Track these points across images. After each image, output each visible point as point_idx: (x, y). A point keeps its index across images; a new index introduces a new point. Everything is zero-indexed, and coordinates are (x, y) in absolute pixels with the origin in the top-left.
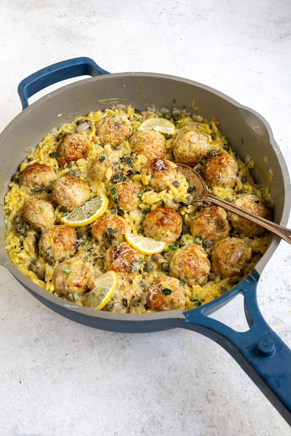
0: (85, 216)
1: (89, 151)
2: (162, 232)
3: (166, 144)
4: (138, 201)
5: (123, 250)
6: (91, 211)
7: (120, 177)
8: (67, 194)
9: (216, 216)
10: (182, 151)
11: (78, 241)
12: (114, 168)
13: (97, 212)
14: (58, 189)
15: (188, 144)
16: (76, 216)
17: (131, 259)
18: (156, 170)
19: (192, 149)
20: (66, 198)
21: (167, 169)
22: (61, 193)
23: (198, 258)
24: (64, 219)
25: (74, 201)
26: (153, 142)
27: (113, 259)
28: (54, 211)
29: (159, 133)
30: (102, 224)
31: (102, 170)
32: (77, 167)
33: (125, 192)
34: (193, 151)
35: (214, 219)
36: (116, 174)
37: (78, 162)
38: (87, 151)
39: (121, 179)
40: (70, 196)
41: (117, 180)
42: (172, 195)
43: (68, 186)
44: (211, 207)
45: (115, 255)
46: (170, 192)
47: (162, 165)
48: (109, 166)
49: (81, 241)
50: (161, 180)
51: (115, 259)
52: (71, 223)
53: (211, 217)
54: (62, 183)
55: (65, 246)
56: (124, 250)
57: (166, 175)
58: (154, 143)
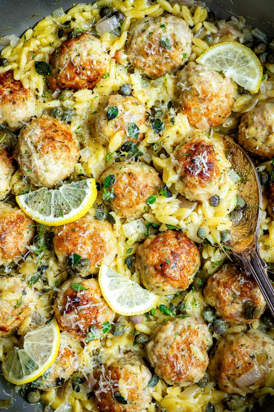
0: (53, 209)
1: (102, 80)
2: (157, 285)
3: (233, 104)
4: (145, 207)
5: (83, 303)
6: (63, 205)
7: (133, 149)
8: (33, 166)
9: (248, 297)
10: (251, 137)
11: (28, 247)
12: (128, 134)
13: (71, 213)
14: (23, 149)
15: (265, 132)
16: (40, 202)
17: (91, 321)
18: (190, 172)
19: (269, 143)
20: (31, 170)
21: (209, 177)
22: (25, 159)
23: (190, 357)
24: (21, 200)
25: (41, 179)
26: (211, 100)
27: (65, 312)
28: (13, 175)
29: (229, 80)
30: (71, 239)
31: (106, 133)
32: (73, 102)
33: (126, 191)
34: (269, 146)
35: (244, 301)
36: (129, 142)
37: (77, 94)
38: (97, 78)
39: (134, 153)
40: (38, 170)
41: (126, 154)
42: (201, 217)
43: (38, 154)
44: (248, 281)
45: (69, 306)
46: (200, 211)
47: (204, 167)
48: (120, 129)
49: (33, 248)
50: (191, 192)
51: (67, 312)
52: (29, 210)
53: (241, 296)
54: (31, 142)
55: (5, 254)
56: (85, 303)
57: (203, 187)
58: (213, 102)
